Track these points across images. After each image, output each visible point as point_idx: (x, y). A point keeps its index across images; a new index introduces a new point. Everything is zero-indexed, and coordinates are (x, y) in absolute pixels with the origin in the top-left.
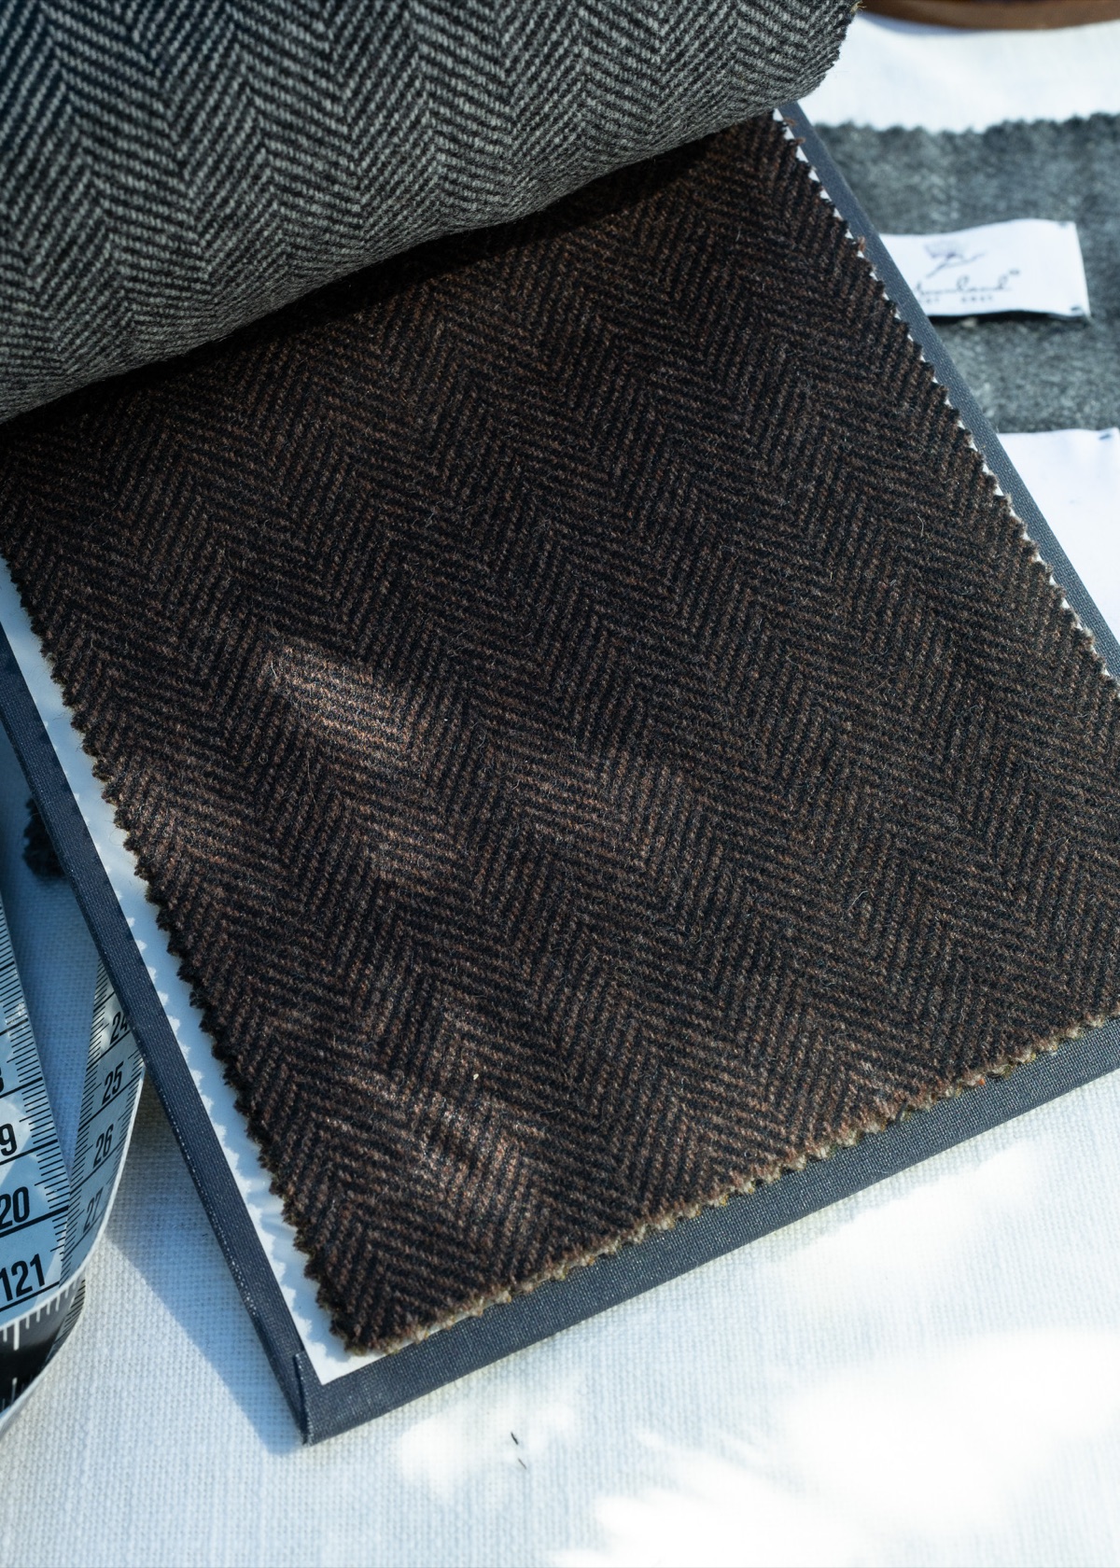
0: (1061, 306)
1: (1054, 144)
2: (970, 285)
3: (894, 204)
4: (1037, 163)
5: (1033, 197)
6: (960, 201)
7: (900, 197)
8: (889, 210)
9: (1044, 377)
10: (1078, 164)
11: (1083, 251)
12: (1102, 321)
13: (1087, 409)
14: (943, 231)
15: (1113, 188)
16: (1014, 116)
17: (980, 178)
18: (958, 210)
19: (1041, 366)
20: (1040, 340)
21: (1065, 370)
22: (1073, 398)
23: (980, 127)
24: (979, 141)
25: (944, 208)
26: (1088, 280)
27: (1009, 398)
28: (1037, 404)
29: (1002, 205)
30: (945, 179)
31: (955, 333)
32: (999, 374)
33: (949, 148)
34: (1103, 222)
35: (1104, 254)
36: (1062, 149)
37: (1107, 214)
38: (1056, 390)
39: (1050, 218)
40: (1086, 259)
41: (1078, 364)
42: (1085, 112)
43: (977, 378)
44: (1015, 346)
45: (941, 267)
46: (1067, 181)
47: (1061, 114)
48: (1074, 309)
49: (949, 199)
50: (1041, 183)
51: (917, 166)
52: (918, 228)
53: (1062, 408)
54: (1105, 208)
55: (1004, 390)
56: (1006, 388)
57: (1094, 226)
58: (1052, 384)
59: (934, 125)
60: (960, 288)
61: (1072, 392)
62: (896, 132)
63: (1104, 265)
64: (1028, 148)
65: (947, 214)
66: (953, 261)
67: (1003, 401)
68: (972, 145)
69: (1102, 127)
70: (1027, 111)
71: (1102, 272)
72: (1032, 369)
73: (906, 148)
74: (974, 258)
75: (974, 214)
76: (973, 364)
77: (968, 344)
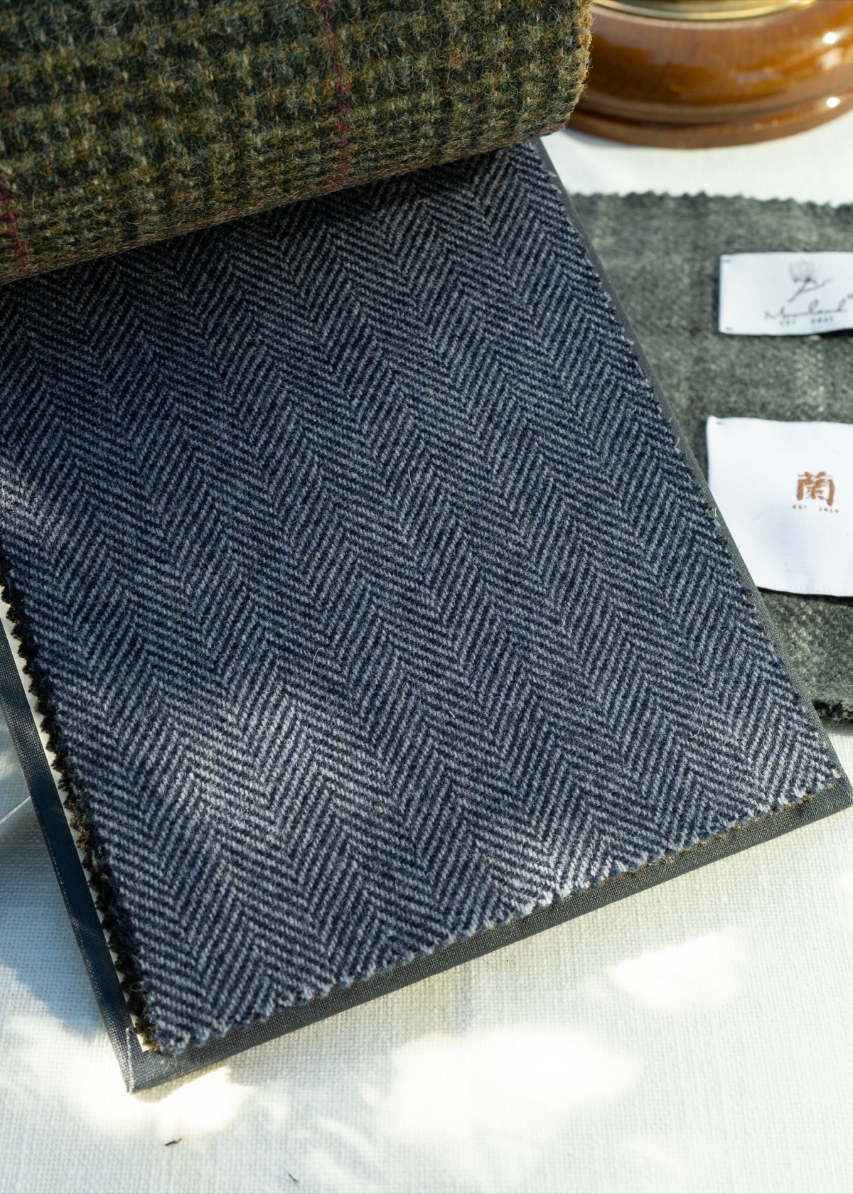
2: (819, 308)
24: (832, 213)
27: (836, 399)
31: (801, 347)
32: (830, 380)
43: (815, 381)
55: (833, 394)
56: (834, 392)
59: (802, 198)
60: (811, 311)
62: (773, 201)
67: (832, 403)
68: (827, 214)
76: (814, 369)
77: (813, 352)
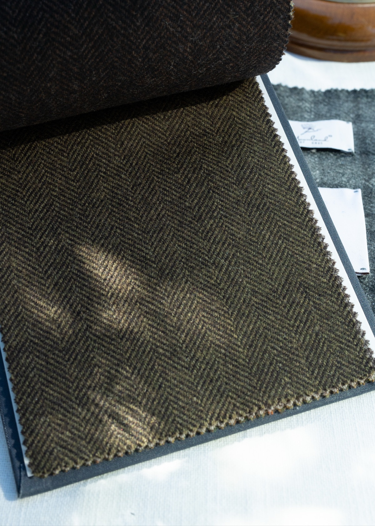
0: (345, 148)
1: (347, 97)
2: (315, 138)
3: (293, 111)
4: (341, 103)
5: (339, 113)
6: (315, 112)
7: (295, 109)
8: (291, 113)
9: (337, 170)
10: (355, 104)
11: (354, 132)
12: (358, 155)
13: (351, 182)
14: (308, 121)
15: (365, 113)
16: (334, 87)
17: (322, 106)
18: (314, 115)
19: (336, 167)
20: (337, 158)
21: (344, 169)
22: (346, 178)
23: (323, 90)
24: (322, 94)
25: (309, 114)
26: (355, 141)
27: (325, 176)
28: (334, 179)
29: (328, 115)
30: (310, 105)
31: (309, 153)
32: (322, 168)
33: (312, 95)
34: (361, 123)
35: (361, 133)
36: (349, 99)
37: (363, 121)
38: (341, 175)
39: (344, 120)
40: (354, 134)
41: (349, 167)
42: (358, 88)
43: (315, 168)
44: (328, 160)
45: (306, 132)
46: (350, 109)
47: (350, 88)
48: (349, 150)
49: (311, 111)
50: (342, 109)
51: (302, 100)
52: (300, 119)
53: (342, 181)
54: (363, 119)
55: (323, 173)
56: (324, 173)
57: (358, 124)
58: (340, 173)
59: (308, 88)
60: (312, 139)
61: (346, 176)
62: (295, 89)
63: (360, 137)
64: (338, 97)
65: (310, 116)
66: (310, 130)
67: (322, 177)
68: (320, 95)
69: (363, 93)
70: (340, 86)
71: (359, 139)
72: (333, 168)
73: (298, 94)
74: (317, 130)
75: (319, 117)
76: (314, 164)
77: (313, 157)
